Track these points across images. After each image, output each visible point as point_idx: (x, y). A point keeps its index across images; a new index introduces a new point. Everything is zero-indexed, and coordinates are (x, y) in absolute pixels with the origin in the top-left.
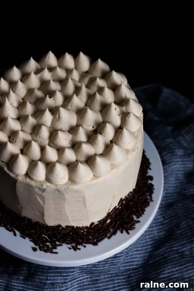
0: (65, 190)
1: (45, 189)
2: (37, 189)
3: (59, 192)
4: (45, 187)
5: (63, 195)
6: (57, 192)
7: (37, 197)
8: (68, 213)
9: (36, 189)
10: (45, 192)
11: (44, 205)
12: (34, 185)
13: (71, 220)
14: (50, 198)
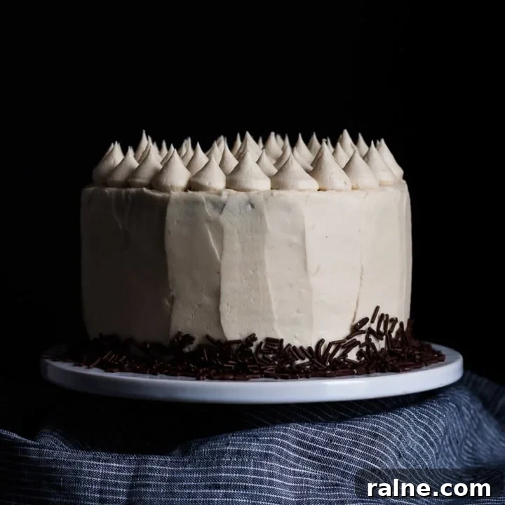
0: (266, 200)
1: (226, 202)
2: (210, 204)
3: (253, 206)
4: (224, 197)
5: (261, 215)
6: (249, 207)
7: (209, 231)
8: (270, 283)
9: (206, 206)
10: (225, 210)
11: (221, 259)
12: (204, 198)
13: (276, 317)
14: (236, 231)
